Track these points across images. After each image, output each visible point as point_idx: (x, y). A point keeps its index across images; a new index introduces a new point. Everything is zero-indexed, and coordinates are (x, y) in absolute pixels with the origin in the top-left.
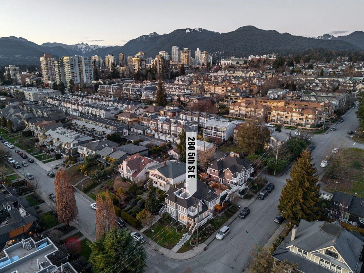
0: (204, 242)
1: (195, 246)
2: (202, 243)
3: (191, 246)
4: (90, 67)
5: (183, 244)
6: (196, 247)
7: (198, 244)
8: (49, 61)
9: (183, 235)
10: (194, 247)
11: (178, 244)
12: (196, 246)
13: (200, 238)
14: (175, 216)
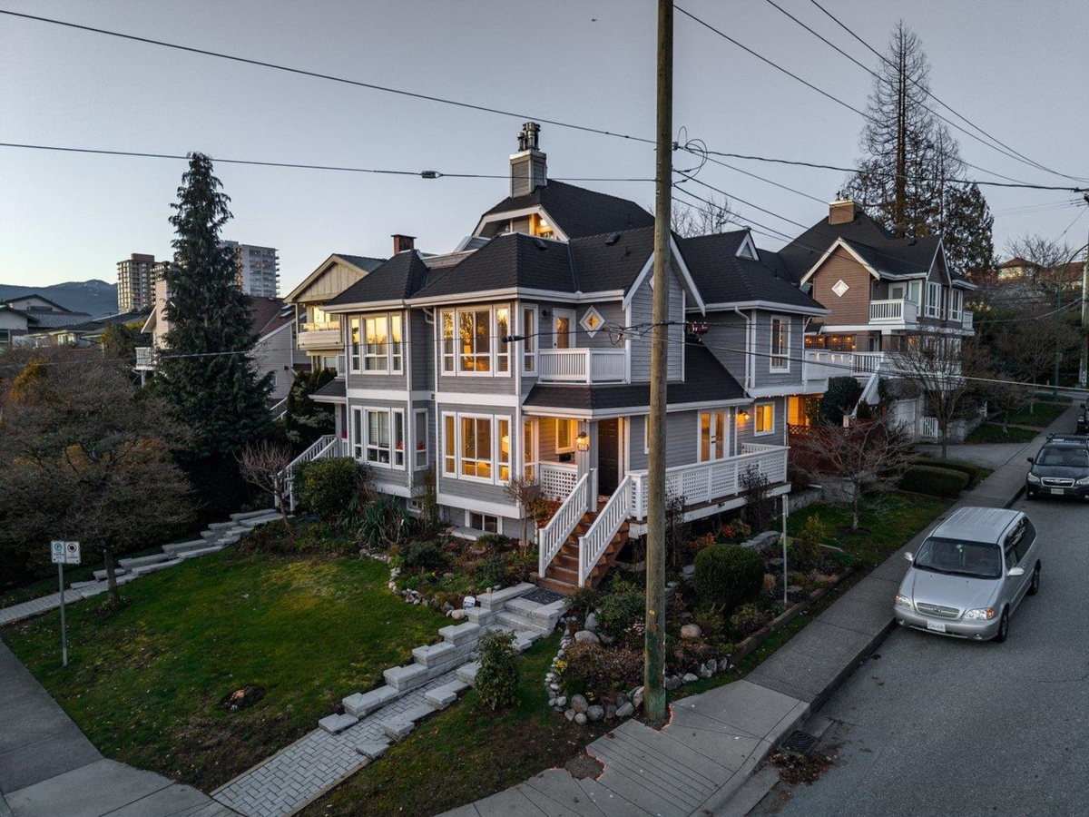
0: (745, 666)
1: (617, 721)
2: (722, 678)
3: (556, 716)
4: (266, 279)
5: (442, 693)
6: (634, 725)
7: (674, 694)
8: (144, 275)
9: (458, 604)
10: (601, 727)
11: (356, 702)
12: (640, 713)
13: (690, 631)
14: (409, 467)
